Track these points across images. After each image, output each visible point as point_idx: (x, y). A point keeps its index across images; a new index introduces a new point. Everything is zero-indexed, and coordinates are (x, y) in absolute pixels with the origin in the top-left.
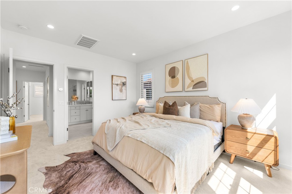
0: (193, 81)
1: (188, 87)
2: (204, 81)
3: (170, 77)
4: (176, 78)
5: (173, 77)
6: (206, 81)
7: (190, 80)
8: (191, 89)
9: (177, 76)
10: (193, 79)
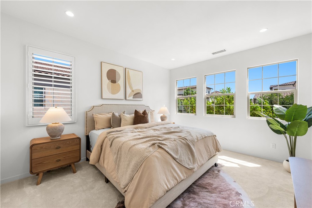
0: (133, 91)
1: (129, 96)
2: (140, 93)
3: (109, 80)
4: (117, 83)
5: (114, 82)
6: (142, 93)
7: (131, 89)
8: (131, 98)
9: (117, 82)
10: (134, 89)
